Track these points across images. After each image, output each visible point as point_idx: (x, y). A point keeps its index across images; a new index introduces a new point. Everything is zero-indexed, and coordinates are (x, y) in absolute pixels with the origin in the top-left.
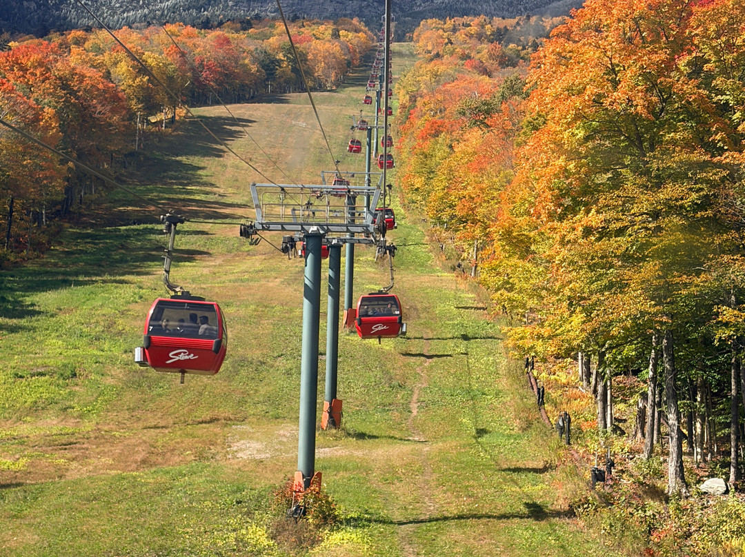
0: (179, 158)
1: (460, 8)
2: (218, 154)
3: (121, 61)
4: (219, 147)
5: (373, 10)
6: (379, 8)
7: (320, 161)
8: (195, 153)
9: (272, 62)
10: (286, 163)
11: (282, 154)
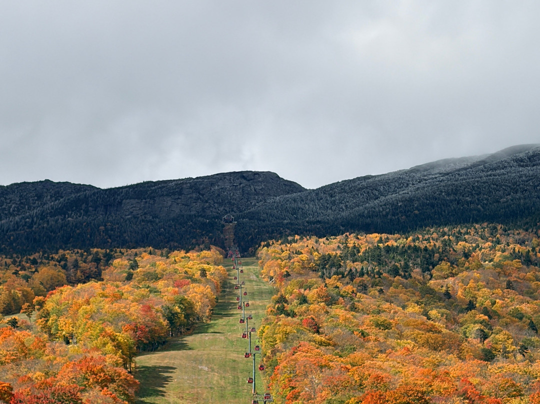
0: (142, 399)
1: (290, 207)
2: (162, 393)
3: (108, 343)
4: (161, 389)
5: (214, 210)
6: (220, 209)
7: (222, 397)
8: (150, 395)
9: (173, 314)
10: (203, 399)
11: (199, 393)
